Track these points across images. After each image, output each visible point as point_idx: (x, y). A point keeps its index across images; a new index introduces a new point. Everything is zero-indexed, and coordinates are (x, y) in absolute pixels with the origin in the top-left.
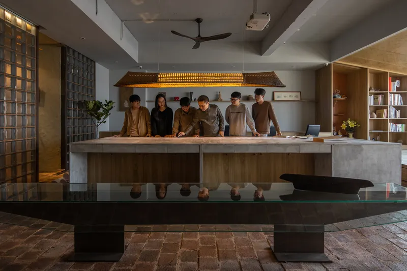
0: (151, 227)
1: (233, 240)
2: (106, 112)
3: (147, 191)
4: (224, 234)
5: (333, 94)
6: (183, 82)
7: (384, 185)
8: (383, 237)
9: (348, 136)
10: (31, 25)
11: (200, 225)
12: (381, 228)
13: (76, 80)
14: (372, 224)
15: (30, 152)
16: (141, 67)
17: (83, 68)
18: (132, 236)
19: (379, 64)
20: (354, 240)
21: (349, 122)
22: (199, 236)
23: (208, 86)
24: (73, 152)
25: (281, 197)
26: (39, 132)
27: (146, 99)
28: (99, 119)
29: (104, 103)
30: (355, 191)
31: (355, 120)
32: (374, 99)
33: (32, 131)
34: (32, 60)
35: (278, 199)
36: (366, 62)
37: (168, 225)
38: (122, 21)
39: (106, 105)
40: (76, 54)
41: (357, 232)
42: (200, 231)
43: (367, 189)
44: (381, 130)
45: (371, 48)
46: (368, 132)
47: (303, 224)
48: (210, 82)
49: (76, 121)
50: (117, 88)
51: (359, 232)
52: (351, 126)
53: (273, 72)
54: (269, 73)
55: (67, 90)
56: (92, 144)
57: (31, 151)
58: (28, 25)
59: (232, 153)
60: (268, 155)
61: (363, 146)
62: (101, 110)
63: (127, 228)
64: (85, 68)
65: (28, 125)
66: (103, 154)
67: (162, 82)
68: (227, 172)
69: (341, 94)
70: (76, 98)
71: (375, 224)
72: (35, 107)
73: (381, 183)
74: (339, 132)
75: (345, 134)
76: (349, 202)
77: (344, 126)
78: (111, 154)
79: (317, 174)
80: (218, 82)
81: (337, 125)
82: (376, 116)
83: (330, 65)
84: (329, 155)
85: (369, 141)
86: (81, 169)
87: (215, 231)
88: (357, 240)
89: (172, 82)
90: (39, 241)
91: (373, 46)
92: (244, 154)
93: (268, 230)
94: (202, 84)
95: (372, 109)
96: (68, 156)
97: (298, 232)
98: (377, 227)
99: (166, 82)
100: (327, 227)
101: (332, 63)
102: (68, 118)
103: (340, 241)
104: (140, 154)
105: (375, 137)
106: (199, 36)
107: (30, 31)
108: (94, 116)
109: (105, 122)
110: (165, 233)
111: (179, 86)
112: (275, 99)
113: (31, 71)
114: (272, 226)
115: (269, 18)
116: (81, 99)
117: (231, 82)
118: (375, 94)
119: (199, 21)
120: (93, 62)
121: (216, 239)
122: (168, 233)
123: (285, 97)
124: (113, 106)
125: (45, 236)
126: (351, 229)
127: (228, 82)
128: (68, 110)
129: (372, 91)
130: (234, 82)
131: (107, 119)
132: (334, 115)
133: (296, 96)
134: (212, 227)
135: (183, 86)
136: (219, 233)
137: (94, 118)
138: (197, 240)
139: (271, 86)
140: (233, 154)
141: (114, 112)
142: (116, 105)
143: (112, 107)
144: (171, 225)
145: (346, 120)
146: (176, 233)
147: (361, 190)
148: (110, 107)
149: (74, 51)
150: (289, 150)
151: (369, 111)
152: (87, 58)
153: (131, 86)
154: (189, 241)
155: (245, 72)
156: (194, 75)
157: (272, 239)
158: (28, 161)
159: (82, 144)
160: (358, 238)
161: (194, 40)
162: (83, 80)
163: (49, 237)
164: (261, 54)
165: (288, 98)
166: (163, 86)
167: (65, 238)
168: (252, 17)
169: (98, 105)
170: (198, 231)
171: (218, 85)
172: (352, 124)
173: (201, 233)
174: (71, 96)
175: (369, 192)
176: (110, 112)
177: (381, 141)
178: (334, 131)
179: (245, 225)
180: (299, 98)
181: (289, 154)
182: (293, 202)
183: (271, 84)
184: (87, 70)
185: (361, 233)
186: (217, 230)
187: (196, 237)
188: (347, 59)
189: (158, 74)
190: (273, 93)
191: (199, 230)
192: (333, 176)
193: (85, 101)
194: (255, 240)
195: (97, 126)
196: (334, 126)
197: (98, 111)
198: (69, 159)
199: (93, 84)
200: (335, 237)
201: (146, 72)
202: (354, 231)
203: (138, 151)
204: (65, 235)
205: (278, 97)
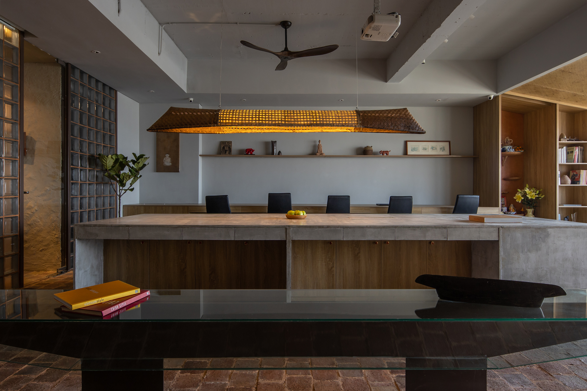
0: (208, 361)
1: (341, 383)
2: (135, 174)
3: (202, 303)
4: (326, 372)
5: (502, 145)
6: (260, 125)
7: (582, 293)
8: (580, 378)
9: (525, 214)
10: (12, 30)
11: (286, 359)
12: (578, 363)
13: (85, 120)
14: (564, 356)
15: (10, 238)
16: (192, 99)
17: (97, 101)
18: (177, 376)
19: (574, 98)
20: (535, 383)
21: (527, 190)
22: (285, 376)
23: (300, 131)
24: (79, 239)
25: (418, 312)
26: (25, 206)
27: (200, 152)
28: (123, 185)
29: (131, 157)
30: (536, 304)
31: (537, 188)
32: (568, 153)
33: (13, 204)
34: (13, 86)
35: (413, 316)
36: (553, 94)
37: (235, 359)
38: (160, 24)
39: (134, 162)
40: (86, 78)
41: (539, 370)
42: (286, 368)
43: (556, 300)
44: (578, 204)
45: (562, 71)
46: (558, 207)
47: (453, 356)
48: (304, 125)
49: (86, 188)
50: (152, 134)
51: (542, 369)
52: (530, 198)
53: (406, 109)
54: (399, 110)
55: (70, 137)
56: (111, 226)
57: (12, 237)
58: (6, 30)
59: (339, 241)
60: (397, 243)
61: (550, 230)
62: (126, 170)
63: (167, 363)
64: (101, 100)
65: (7, 194)
66: (128, 242)
67: (226, 125)
68: (330, 271)
69: (514, 146)
70: (85, 149)
71: (569, 356)
72: (17, 164)
73: (579, 290)
74: (512, 208)
75: (521, 211)
76: (526, 320)
77: (519, 198)
78: (143, 241)
79: (476, 275)
80: (317, 125)
81: (509, 196)
82: (569, 181)
83: (496, 98)
84: (494, 245)
85: (558, 222)
86: (92, 267)
87: (311, 369)
88: (539, 382)
89: (242, 124)
90: (24, 385)
91: (565, 67)
92: (358, 242)
93: (397, 366)
94: (290, 128)
95: (564, 170)
96: (73, 244)
97: (446, 368)
98: (572, 361)
99: (232, 124)
100: (491, 361)
101: (500, 94)
102: (72, 184)
103: (512, 383)
104: (189, 242)
105: (567, 215)
106: (286, 49)
107: (10, 39)
108: (115, 180)
109: (132, 190)
110: (230, 371)
111: (254, 131)
112: (410, 152)
113: (12, 105)
114: (403, 360)
115: (398, 22)
116: (93, 151)
117: (338, 125)
118: (569, 146)
119: (285, 25)
120: (113, 91)
121: (313, 381)
122: (235, 371)
123: (425, 149)
124: (146, 163)
125: (34, 377)
126: (530, 364)
127: (332, 125)
128: (72, 169)
129: (564, 141)
130: (343, 125)
131: (137, 185)
132: (504, 179)
133: (443, 149)
134: (307, 361)
135: (259, 131)
136: (317, 371)
137: (115, 182)
138: (281, 382)
139: (403, 132)
140: (340, 243)
141: (147, 173)
142: (150, 162)
143: (144, 165)
144: (240, 359)
145: (522, 188)
146: (248, 372)
147: (546, 300)
148: (141, 165)
149: (82, 73)
150: (430, 236)
151: (558, 173)
152: (104, 85)
153: (175, 130)
154: (269, 384)
155: (361, 109)
156: (278, 114)
157: (403, 381)
158: (5, 254)
159: (95, 226)
160: (540, 379)
161: (277, 55)
162: (97, 120)
163: (40, 379)
164: (386, 80)
165: (430, 152)
166: (227, 130)
167: (68, 379)
168: (371, 19)
169: (121, 163)
170: (284, 369)
171: (318, 130)
172: (531, 194)
173: (289, 371)
174: (77, 147)
175: (558, 304)
176: (141, 172)
177: (577, 221)
178: (502, 205)
179: (359, 358)
180: (447, 152)
181: (430, 242)
182: (436, 320)
183: (402, 129)
184: (104, 104)
185: (546, 370)
186: (314, 366)
187: (280, 378)
188: (524, 89)
189: (219, 110)
190: (406, 143)
191: (284, 366)
192: (501, 278)
193: (100, 155)
194: (376, 383)
195: (120, 196)
196: (502, 197)
197: (122, 172)
198: (73, 250)
199: (113, 127)
200: (505, 378)
201: (201, 107)
202: (535, 367)
203: (185, 238)
204: (67, 375)
205: (413, 149)
